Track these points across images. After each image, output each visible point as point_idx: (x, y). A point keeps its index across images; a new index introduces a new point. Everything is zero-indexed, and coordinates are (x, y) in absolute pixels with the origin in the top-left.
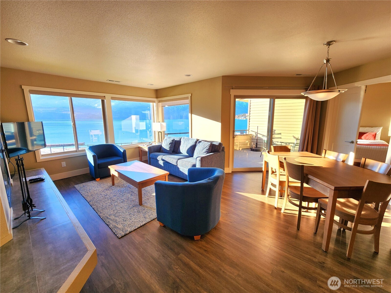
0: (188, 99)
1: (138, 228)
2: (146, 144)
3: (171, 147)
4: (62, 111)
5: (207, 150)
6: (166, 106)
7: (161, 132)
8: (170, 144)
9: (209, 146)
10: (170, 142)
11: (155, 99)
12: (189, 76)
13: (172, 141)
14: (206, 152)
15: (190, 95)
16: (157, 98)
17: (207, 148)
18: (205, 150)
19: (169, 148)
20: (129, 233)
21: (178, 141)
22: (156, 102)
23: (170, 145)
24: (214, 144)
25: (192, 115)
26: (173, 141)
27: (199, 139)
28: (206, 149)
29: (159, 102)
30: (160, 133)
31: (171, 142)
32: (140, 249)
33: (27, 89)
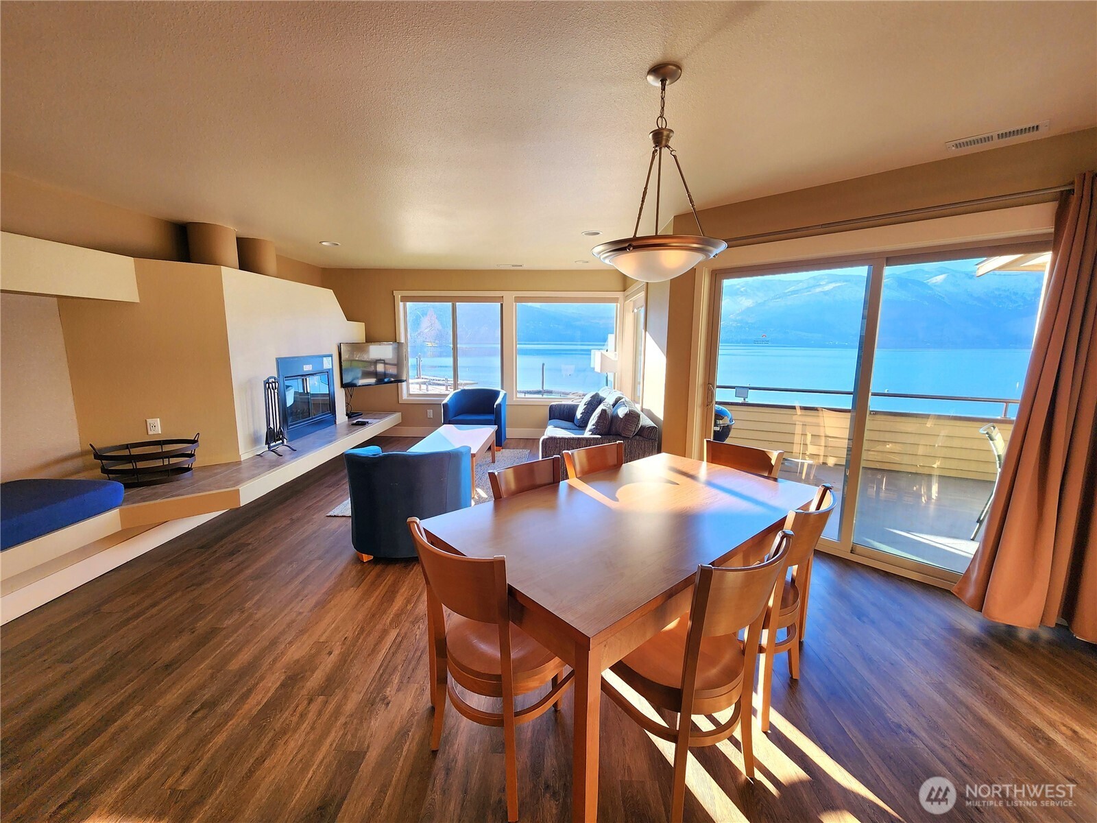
6: (636, 310)
8: (585, 404)
13: (591, 397)
16: (624, 289)
20: (340, 516)
25: (647, 333)
29: (626, 299)
31: (589, 399)
33: (398, 295)
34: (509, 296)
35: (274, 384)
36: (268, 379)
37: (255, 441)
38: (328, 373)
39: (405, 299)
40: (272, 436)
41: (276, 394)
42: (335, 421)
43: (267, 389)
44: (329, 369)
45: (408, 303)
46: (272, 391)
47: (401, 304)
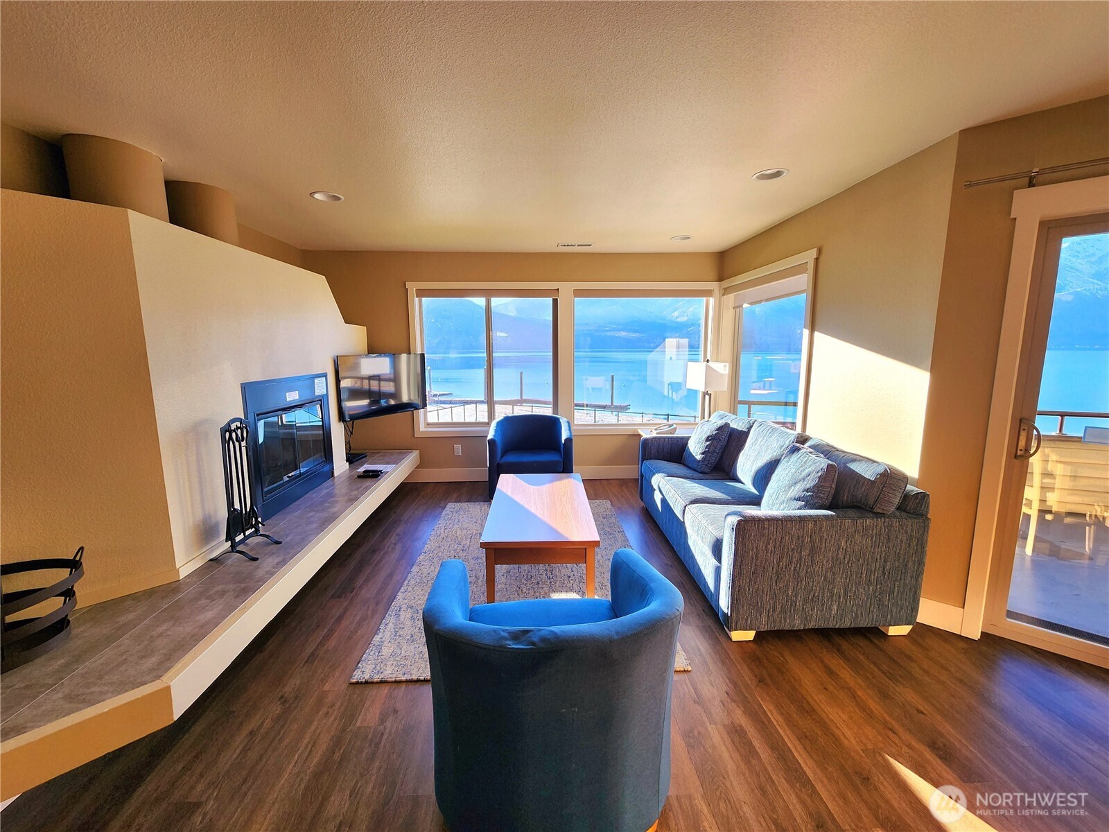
0: (805, 272)
1: (407, 681)
2: (656, 429)
3: (708, 452)
4: (607, 331)
5: (807, 490)
6: (745, 305)
7: (710, 395)
8: (707, 440)
9: (820, 474)
10: (708, 434)
11: (714, 286)
12: (778, 174)
13: (717, 430)
14: (798, 499)
15: (813, 253)
16: (720, 279)
17: (810, 483)
18: (797, 490)
19: (703, 454)
20: (377, 683)
21: (741, 431)
22: (716, 293)
23: (708, 443)
24: (853, 472)
25: (816, 334)
26: (720, 429)
27: (811, 436)
28: (802, 488)
29: (726, 291)
30: (707, 397)
31: (715, 433)
32: (340, 750)
33: (412, 287)
34: (566, 288)
35: (239, 432)
36: (229, 425)
37: (206, 533)
38: (322, 401)
39: (422, 293)
40: (237, 522)
41: (244, 450)
42: (333, 473)
43: (225, 442)
44: (323, 396)
45: (423, 299)
46: (237, 444)
47: (416, 300)
